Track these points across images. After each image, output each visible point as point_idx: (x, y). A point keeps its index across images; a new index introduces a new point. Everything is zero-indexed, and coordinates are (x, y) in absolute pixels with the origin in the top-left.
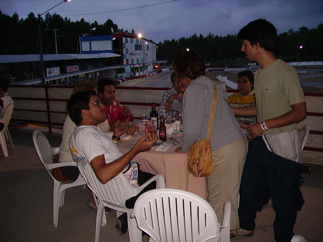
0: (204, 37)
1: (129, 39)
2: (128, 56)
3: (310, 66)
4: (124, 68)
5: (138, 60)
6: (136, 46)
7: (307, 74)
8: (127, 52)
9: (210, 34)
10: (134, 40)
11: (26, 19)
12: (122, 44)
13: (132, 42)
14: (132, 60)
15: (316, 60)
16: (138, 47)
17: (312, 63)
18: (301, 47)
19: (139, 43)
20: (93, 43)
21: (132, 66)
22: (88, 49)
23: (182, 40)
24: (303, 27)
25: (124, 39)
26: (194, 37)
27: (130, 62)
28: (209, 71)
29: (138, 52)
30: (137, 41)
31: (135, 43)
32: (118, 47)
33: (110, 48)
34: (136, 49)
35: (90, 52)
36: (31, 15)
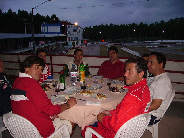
0: (108, 26)
1: (70, 26)
2: (69, 36)
3: (168, 42)
4: (68, 43)
5: (75, 38)
6: (74, 30)
7: (170, 47)
8: (69, 34)
9: (111, 24)
10: (73, 26)
11: (8, 13)
12: (66, 28)
13: (72, 27)
14: (72, 38)
15: (171, 39)
16: (75, 31)
17: (169, 41)
18: (163, 32)
19: (76, 28)
20: (49, 27)
21: (73, 42)
22: (46, 31)
23: (95, 27)
24: (162, 21)
25: (67, 25)
26: (102, 25)
27: (71, 39)
28: (113, 45)
29: (75, 33)
30: (75, 27)
31: (73, 28)
32: (64, 30)
33: (60, 31)
34: (74, 32)
35: (48, 33)
36: (10, 11)
